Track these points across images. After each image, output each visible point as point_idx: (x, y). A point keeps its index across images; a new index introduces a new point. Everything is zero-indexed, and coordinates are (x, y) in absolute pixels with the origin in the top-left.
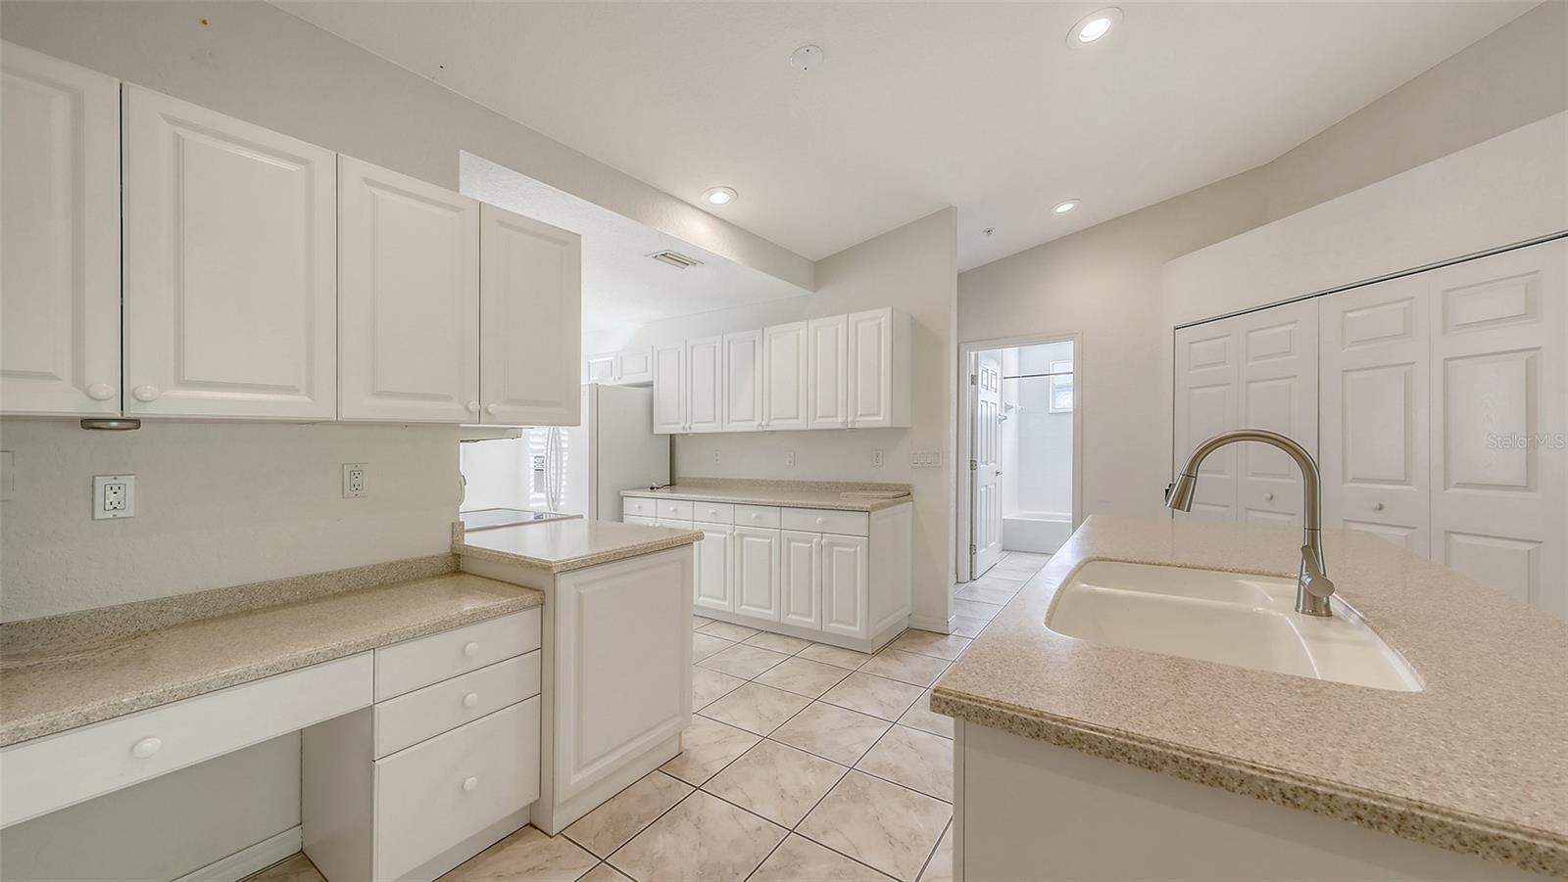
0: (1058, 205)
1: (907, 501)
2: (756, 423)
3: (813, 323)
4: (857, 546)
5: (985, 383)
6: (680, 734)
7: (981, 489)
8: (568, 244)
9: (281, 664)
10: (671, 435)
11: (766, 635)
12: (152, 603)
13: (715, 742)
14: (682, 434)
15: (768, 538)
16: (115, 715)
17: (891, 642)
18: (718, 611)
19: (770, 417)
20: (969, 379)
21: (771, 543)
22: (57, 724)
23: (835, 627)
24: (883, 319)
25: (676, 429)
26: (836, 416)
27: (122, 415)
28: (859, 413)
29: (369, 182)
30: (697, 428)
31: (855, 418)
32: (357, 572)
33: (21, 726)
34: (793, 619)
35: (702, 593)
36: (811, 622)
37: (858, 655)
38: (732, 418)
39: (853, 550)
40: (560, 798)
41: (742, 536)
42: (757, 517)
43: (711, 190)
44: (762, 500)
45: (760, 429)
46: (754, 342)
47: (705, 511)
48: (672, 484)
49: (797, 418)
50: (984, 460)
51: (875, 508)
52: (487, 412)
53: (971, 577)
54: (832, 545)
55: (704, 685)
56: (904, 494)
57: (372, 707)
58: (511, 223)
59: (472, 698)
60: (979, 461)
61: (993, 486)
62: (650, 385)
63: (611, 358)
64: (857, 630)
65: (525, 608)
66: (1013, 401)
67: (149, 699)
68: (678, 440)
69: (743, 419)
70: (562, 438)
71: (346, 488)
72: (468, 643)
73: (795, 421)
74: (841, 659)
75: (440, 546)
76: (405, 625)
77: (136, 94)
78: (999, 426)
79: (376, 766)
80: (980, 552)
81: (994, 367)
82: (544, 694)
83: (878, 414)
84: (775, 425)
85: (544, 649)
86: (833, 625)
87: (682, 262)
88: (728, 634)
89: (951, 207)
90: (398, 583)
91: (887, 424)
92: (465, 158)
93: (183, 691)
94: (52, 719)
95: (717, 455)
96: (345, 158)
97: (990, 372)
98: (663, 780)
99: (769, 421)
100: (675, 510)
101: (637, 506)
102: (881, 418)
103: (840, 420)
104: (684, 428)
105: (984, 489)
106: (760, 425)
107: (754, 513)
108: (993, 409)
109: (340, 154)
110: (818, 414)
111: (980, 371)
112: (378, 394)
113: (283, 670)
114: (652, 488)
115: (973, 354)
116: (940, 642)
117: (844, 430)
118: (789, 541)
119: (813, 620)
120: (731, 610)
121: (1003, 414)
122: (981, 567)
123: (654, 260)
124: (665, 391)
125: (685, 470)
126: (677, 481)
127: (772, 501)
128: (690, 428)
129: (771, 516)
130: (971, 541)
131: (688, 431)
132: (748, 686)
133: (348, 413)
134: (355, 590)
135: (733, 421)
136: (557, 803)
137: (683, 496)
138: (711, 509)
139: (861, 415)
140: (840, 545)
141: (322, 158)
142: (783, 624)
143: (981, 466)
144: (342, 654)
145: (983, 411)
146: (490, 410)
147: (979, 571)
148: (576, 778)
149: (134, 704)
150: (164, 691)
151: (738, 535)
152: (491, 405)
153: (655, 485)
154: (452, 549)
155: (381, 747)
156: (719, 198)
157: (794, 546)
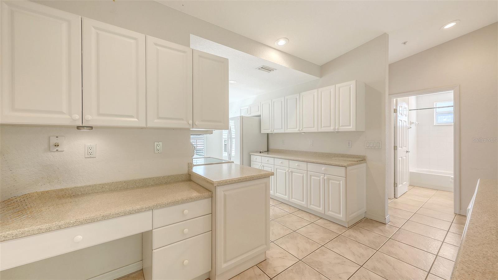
0: (446, 24)
1: (363, 163)
2: (297, 129)
3: (320, 90)
4: (341, 181)
5: (401, 112)
6: (265, 252)
7: (399, 159)
8: (223, 63)
9: (121, 213)
10: (267, 134)
11: (301, 212)
12: (100, 185)
13: (279, 258)
14: (271, 133)
15: (302, 174)
16: (68, 226)
17: (357, 223)
18: (283, 199)
19: (303, 127)
20: (392, 111)
21: (303, 176)
22: (51, 228)
23: (330, 213)
24: (352, 85)
25: (269, 132)
26: (330, 126)
27: (82, 125)
28: (341, 125)
29: (156, 44)
30: (276, 131)
31: (339, 127)
32: (158, 178)
33: (40, 228)
34: (313, 207)
35: (278, 192)
36: (320, 209)
37: (341, 227)
38: (288, 128)
39: (339, 182)
40: (218, 273)
41: (292, 172)
42: (298, 165)
43: (278, 40)
44: (300, 159)
45: (299, 132)
46: (296, 98)
47: (278, 162)
48: (268, 151)
49: (314, 127)
50: (401, 146)
51: (349, 165)
52: (195, 124)
53: (395, 196)
54: (329, 179)
55: (276, 230)
56: (362, 160)
57: (152, 230)
58: (204, 56)
59: (186, 230)
60: (398, 146)
61: (405, 158)
62: (260, 116)
63: (247, 107)
64: (341, 216)
65: (205, 198)
66: (414, 119)
67: (78, 222)
68: (270, 136)
69: (292, 128)
70: (232, 134)
71: (155, 150)
72: (184, 210)
73: (313, 129)
74: (334, 228)
75: (185, 171)
76: (163, 202)
77: (86, 21)
78: (407, 131)
79: (153, 252)
80: (399, 186)
81: (405, 105)
82: (213, 230)
83: (350, 126)
84: (305, 130)
85: (212, 213)
86: (330, 212)
87: (268, 70)
88: (287, 209)
89: (385, 33)
90: (171, 182)
91: (354, 130)
92: (192, 37)
93: (89, 220)
94: (50, 226)
95: (283, 141)
96: (148, 37)
97: (403, 107)
98: (258, 271)
99: (302, 129)
100: (268, 161)
101: (255, 158)
102: (351, 127)
103: (332, 128)
104: (271, 131)
105: (400, 159)
106: (299, 130)
107: (296, 164)
108: (405, 124)
109: (146, 35)
110: (323, 126)
111: (398, 107)
112: (159, 118)
113: (121, 215)
114: (260, 152)
115: (395, 99)
116: (382, 227)
117: (334, 132)
118: (311, 176)
119: (321, 209)
120: (288, 200)
121: (410, 126)
122: (400, 192)
123: (259, 70)
124: (264, 117)
125: (272, 146)
126: (270, 150)
127: (303, 159)
128: (273, 131)
129: (304, 165)
130: (395, 181)
131: (273, 132)
132: (293, 234)
133: (150, 125)
134: (158, 184)
135: (289, 129)
136: (217, 275)
137: (271, 156)
138: (280, 161)
139: (342, 126)
140: (333, 180)
141: (141, 37)
142: (308, 208)
143: (399, 149)
144: (141, 211)
145: (399, 124)
146: (196, 124)
147: (399, 195)
148: (224, 266)
149: (74, 223)
150: (83, 220)
151: (290, 172)
152: (196, 122)
153: (261, 151)
154: (188, 172)
155: (155, 245)
156: (282, 43)
157: (313, 178)
